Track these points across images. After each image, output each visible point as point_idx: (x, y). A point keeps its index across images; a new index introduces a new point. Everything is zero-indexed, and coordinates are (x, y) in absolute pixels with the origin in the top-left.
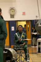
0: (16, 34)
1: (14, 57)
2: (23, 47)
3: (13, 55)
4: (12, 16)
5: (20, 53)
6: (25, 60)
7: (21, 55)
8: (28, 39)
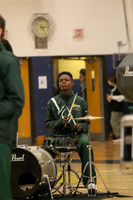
0: (53, 99)
1: (45, 176)
2: (76, 143)
3: (42, 166)
4: (41, 42)
5: (65, 161)
6: (81, 185)
7: (69, 169)
8: (90, 118)
